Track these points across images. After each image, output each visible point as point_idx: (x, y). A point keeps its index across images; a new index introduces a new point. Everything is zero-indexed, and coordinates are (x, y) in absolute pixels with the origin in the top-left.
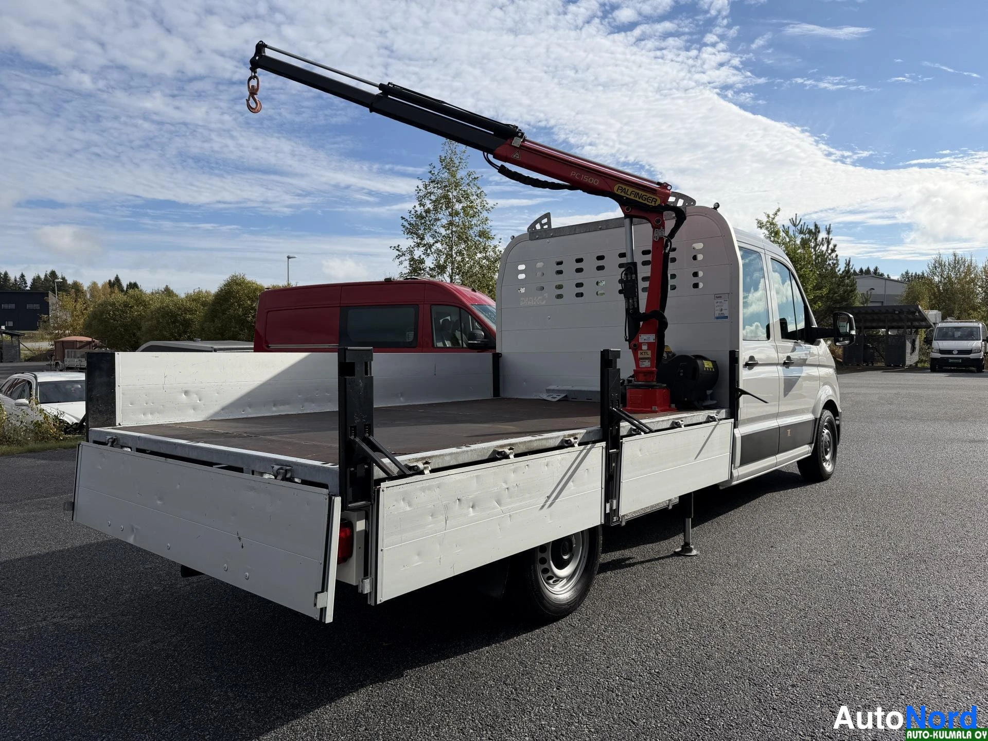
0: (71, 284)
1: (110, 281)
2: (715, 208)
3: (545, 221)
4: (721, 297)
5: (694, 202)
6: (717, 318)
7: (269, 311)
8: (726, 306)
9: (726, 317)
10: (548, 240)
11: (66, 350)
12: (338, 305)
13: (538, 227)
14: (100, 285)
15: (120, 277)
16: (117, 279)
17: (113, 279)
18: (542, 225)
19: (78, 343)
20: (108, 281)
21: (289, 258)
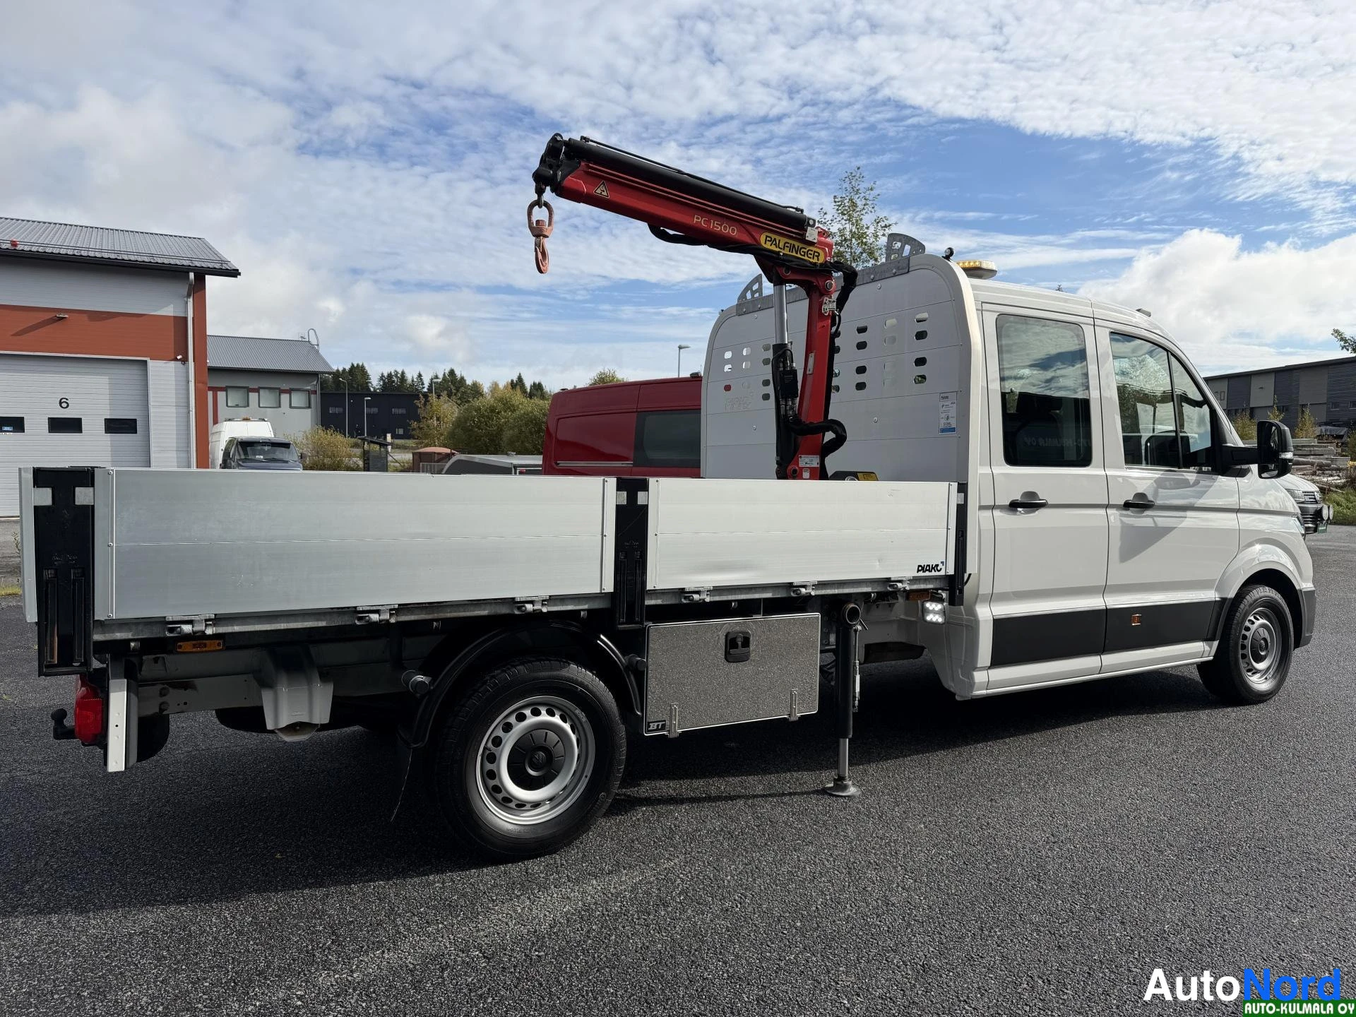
0: (470, 384)
1: (512, 381)
2: (948, 257)
3: (755, 287)
4: (947, 397)
5: (923, 247)
6: (943, 431)
7: (561, 418)
8: (953, 412)
9: (953, 430)
10: (756, 315)
11: (421, 464)
12: (635, 410)
13: (749, 296)
14: (501, 386)
15: (523, 377)
16: (520, 379)
17: (515, 379)
18: (753, 293)
19: (436, 455)
20: (510, 381)
21: (680, 348)
